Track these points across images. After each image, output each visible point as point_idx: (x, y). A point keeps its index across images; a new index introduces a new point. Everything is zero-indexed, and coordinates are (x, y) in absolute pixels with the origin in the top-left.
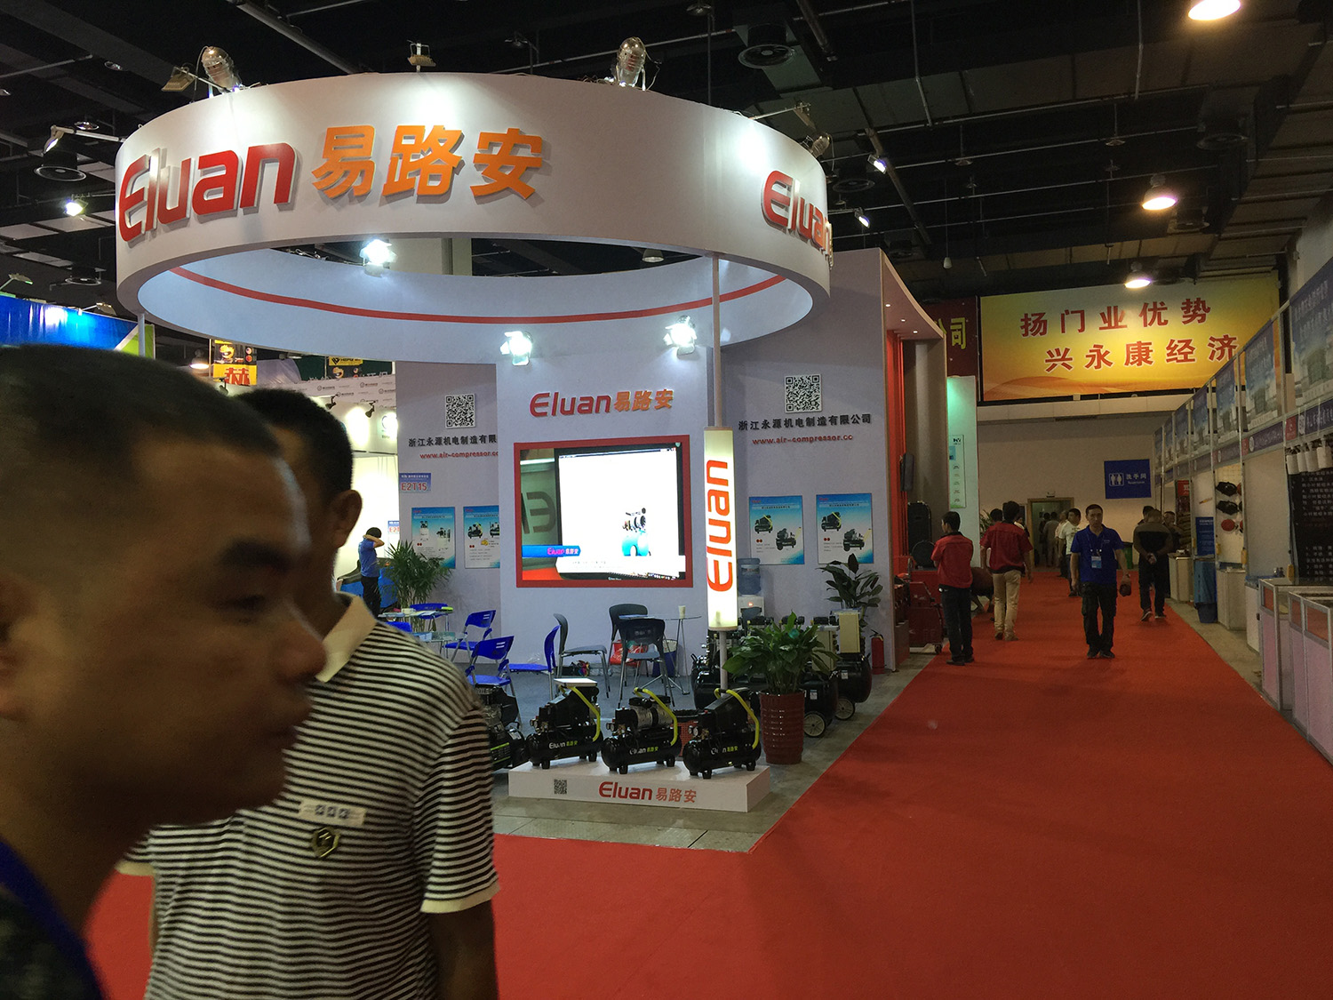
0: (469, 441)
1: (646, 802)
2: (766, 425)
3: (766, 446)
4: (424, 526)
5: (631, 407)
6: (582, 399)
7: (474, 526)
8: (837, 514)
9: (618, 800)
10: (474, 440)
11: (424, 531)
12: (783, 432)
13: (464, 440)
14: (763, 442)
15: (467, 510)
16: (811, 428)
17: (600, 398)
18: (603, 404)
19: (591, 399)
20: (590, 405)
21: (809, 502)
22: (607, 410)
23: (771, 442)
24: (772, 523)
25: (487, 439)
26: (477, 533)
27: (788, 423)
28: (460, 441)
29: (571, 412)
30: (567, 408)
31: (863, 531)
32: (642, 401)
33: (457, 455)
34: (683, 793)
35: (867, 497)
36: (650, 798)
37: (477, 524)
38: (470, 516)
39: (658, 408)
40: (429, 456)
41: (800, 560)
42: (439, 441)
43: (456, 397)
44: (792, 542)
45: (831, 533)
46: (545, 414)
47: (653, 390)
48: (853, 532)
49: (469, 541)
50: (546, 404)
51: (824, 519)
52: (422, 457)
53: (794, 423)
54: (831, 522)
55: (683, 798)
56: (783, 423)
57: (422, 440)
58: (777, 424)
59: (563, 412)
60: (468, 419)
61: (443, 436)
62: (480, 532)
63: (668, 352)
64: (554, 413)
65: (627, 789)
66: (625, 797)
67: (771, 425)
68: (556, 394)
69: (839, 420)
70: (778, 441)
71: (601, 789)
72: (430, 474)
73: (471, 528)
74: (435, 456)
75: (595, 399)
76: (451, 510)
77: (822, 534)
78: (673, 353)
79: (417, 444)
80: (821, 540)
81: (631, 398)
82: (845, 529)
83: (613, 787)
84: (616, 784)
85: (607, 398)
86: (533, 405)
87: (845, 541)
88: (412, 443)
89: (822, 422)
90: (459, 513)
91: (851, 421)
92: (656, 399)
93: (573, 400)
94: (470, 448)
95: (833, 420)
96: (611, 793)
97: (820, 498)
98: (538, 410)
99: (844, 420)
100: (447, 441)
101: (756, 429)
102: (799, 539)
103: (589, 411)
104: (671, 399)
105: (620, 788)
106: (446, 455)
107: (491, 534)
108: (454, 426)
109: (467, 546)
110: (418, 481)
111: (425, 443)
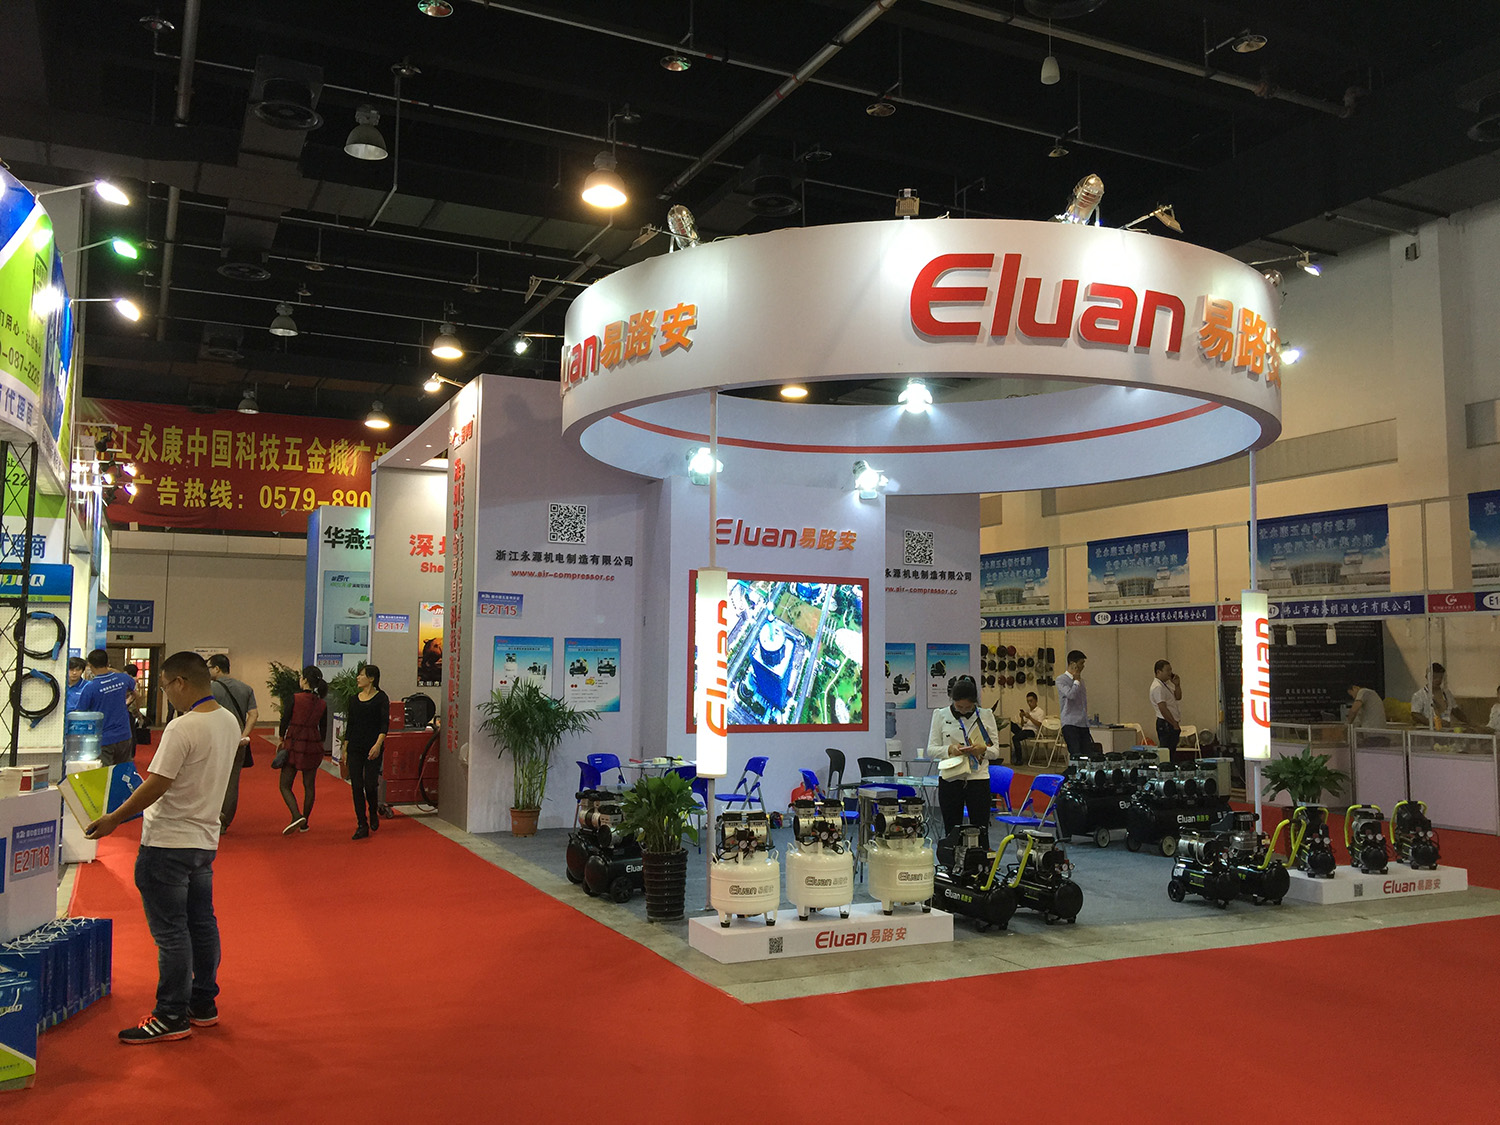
0: (578, 561)
4: (510, 659)
5: (816, 545)
6: (768, 530)
7: (578, 661)
8: (943, 662)
10: (584, 560)
11: (511, 665)
12: (902, 581)
13: (571, 559)
15: (569, 641)
17: (786, 532)
19: (776, 531)
21: (921, 652)
23: (891, 590)
25: (600, 560)
26: (582, 670)
27: (906, 574)
28: (565, 559)
32: (827, 539)
33: (561, 576)
37: (582, 660)
38: (573, 649)
40: (523, 574)
42: (537, 557)
43: (564, 506)
47: (838, 530)
49: (570, 680)
50: (729, 531)
51: (933, 666)
52: (515, 574)
53: (911, 574)
54: (938, 670)
57: (516, 553)
59: (747, 542)
60: (578, 535)
61: (544, 550)
62: (585, 668)
63: (852, 494)
67: (892, 574)
69: (947, 576)
70: (898, 590)
72: (521, 596)
73: (573, 664)
74: (531, 574)
76: (549, 641)
77: (931, 680)
78: (854, 496)
79: (507, 557)
80: (930, 686)
81: (817, 537)
90: (559, 645)
91: (956, 578)
92: (841, 539)
94: (576, 568)
95: (943, 575)
97: (930, 647)
99: (951, 575)
100: (548, 557)
104: (855, 541)
106: (546, 574)
107: (599, 672)
108: (559, 540)
109: (568, 686)
110: (506, 604)
111: (519, 557)
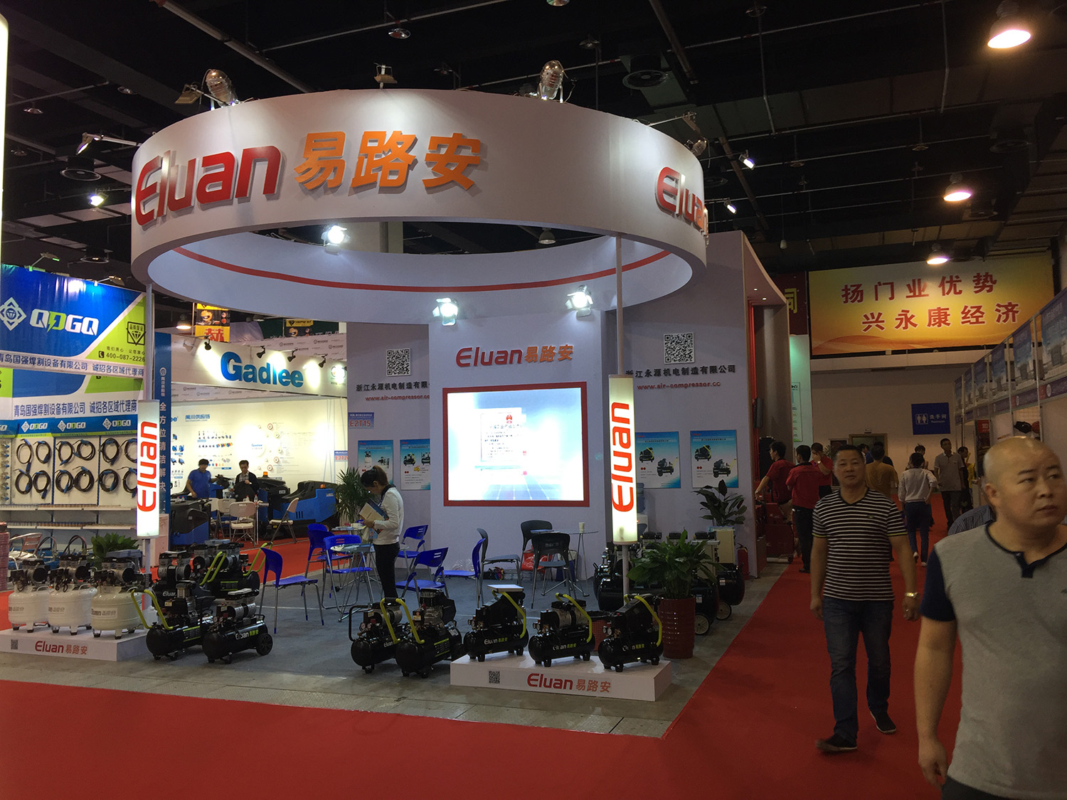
0: (406, 387)
1: (567, 691)
2: (648, 374)
3: (649, 391)
4: (368, 456)
5: (539, 358)
6: (498, 352)
7: (409, 455)
8: (708, 447)
9: (543, 689)
10: (409, 386)
11: (368, 459)
12: (662, 379)
13: (401, 386)
14: (646, 388)
15: (403, 442)
16: (686, 376)
17: (513, 352)
18: (516, 356)
19: (506, 352)
20: (505, 357)
21: (685, 437)
22: (519, 362)
23: (652, 387)
24: (654, 453)
25: (420, 385)
26: (410, 461)
27: (667, 372)
28: (398, 387)
29: (489, 363)
30: (486, 360)
31: (730, 461)
32: (548, 355)
33: (395, 398)
34: (599, 684)
35: (733, 433)
36: (571, 688)
37: (411, 454)
38: (406, 447)
39: (560, 360)
40: (373, 399)
41: (677, 485)
42: (381, 387)
43: (395, 350)
44: (671, 470)
45: (702, 462)
46: (468, 365)
47: (557, 345)
48: (721, 462)
49: (404, 468)
50: (469, 357)
51: (697, 451)
52: (367, 399)
53: (671, 372)
54: (703, 454)
55: (599, 688)
56: (662, 372)
57: (367, 386)
58: (658, 373)
59: (483, 363)
60: (405, 369)
61: (384, 382)
62: (413, 460)
63: (569, 314)
64: (475, 364)
65: (551, 680)
66: (550, 687)
67: (653, 373)
68: (478, 349)
69: (708, 370)
70: (659, 387)
71: (529, 679)
72: (373, 413)
73: (406, 457)
74: (377, 399)
75: (509, 353)
76: (390, 442)
77: (695, 463)
78: (573, 315)
79: (363, 389)
80: (694, 468)
81: (539, 352)
82: (714, 459)
83: (539, 678)
84: (542, 675)
85: (519, 352)
86: (459, 357)
87: (714, 469)
88: (359, 388)
89: (695, 371)
90: (397, 445)
91: (719, 371)
92: (559, 352)
93: (492, 353)
94: (406, 392)
95: (704, 370)
96: (538, 683)
97: (694, 434)
98: (462, 361)
99: (713, 369)
100: (387, 386)
101: (640, 377)
102: (676, 467)
103: (504, 363)
104: (571, 353)
105: (546, 679)
106: (386, 398)
107: (423, 462)
108: (393, 374)
109: (403, 472)
110: (364, 419)
111: (370, 388)
